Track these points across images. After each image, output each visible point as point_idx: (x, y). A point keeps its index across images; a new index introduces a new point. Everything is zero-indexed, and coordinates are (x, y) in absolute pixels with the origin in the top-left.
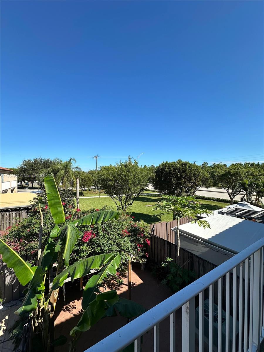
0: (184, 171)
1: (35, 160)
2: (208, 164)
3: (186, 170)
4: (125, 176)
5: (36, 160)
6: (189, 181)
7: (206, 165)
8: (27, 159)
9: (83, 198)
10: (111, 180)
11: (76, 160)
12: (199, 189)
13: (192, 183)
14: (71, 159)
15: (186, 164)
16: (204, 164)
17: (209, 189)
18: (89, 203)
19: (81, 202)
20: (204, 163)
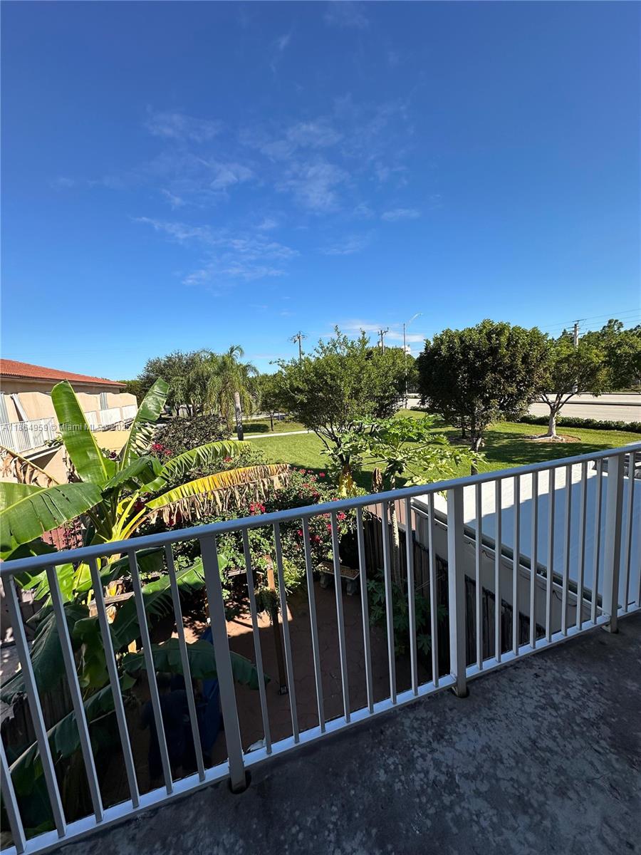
0: (493, 351)
1: (168, 357)
2: (621, 325)
3: (499, 347)
4: (333, 378)
5: (170, 359)
6: (510, 378)
7: (616, 327)
8: (153, 358)
9: (271, 437)
10: (300, 391)
11: (243, 349)
12: (570, 400)
13: (521, 381)
14: (232, 350)
15: (500, 331)
16: (609, 327)
17: (603, 398)
18: (283, 447)
19: (265, 446)
20: (610, 322)
